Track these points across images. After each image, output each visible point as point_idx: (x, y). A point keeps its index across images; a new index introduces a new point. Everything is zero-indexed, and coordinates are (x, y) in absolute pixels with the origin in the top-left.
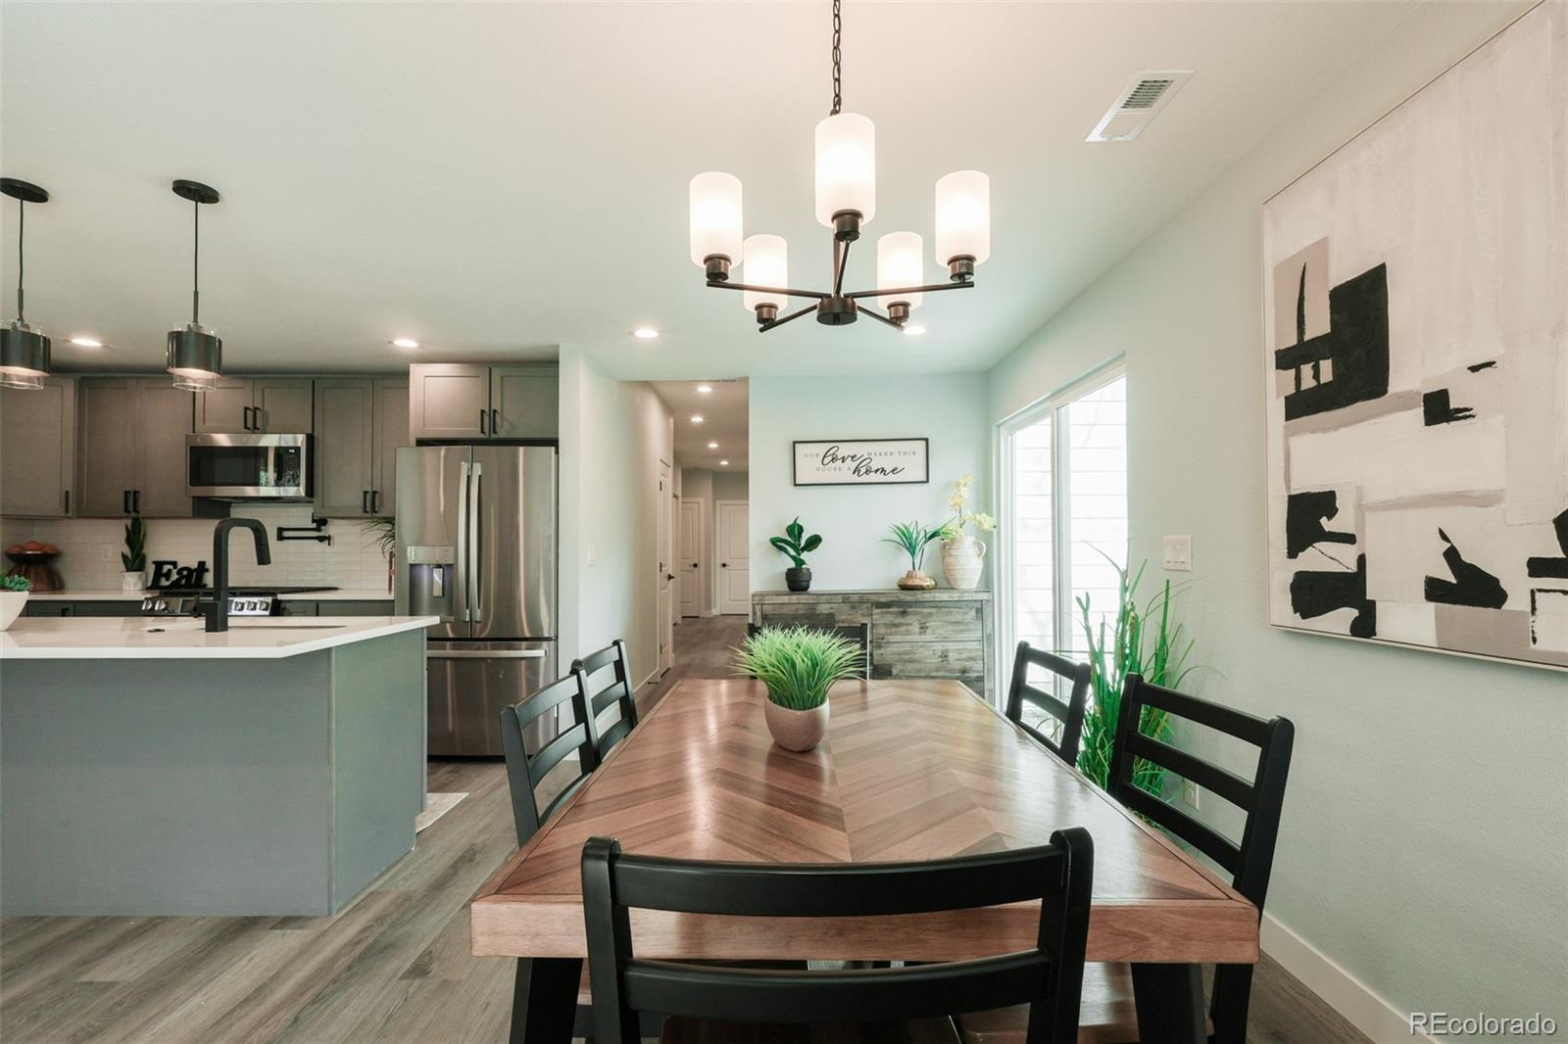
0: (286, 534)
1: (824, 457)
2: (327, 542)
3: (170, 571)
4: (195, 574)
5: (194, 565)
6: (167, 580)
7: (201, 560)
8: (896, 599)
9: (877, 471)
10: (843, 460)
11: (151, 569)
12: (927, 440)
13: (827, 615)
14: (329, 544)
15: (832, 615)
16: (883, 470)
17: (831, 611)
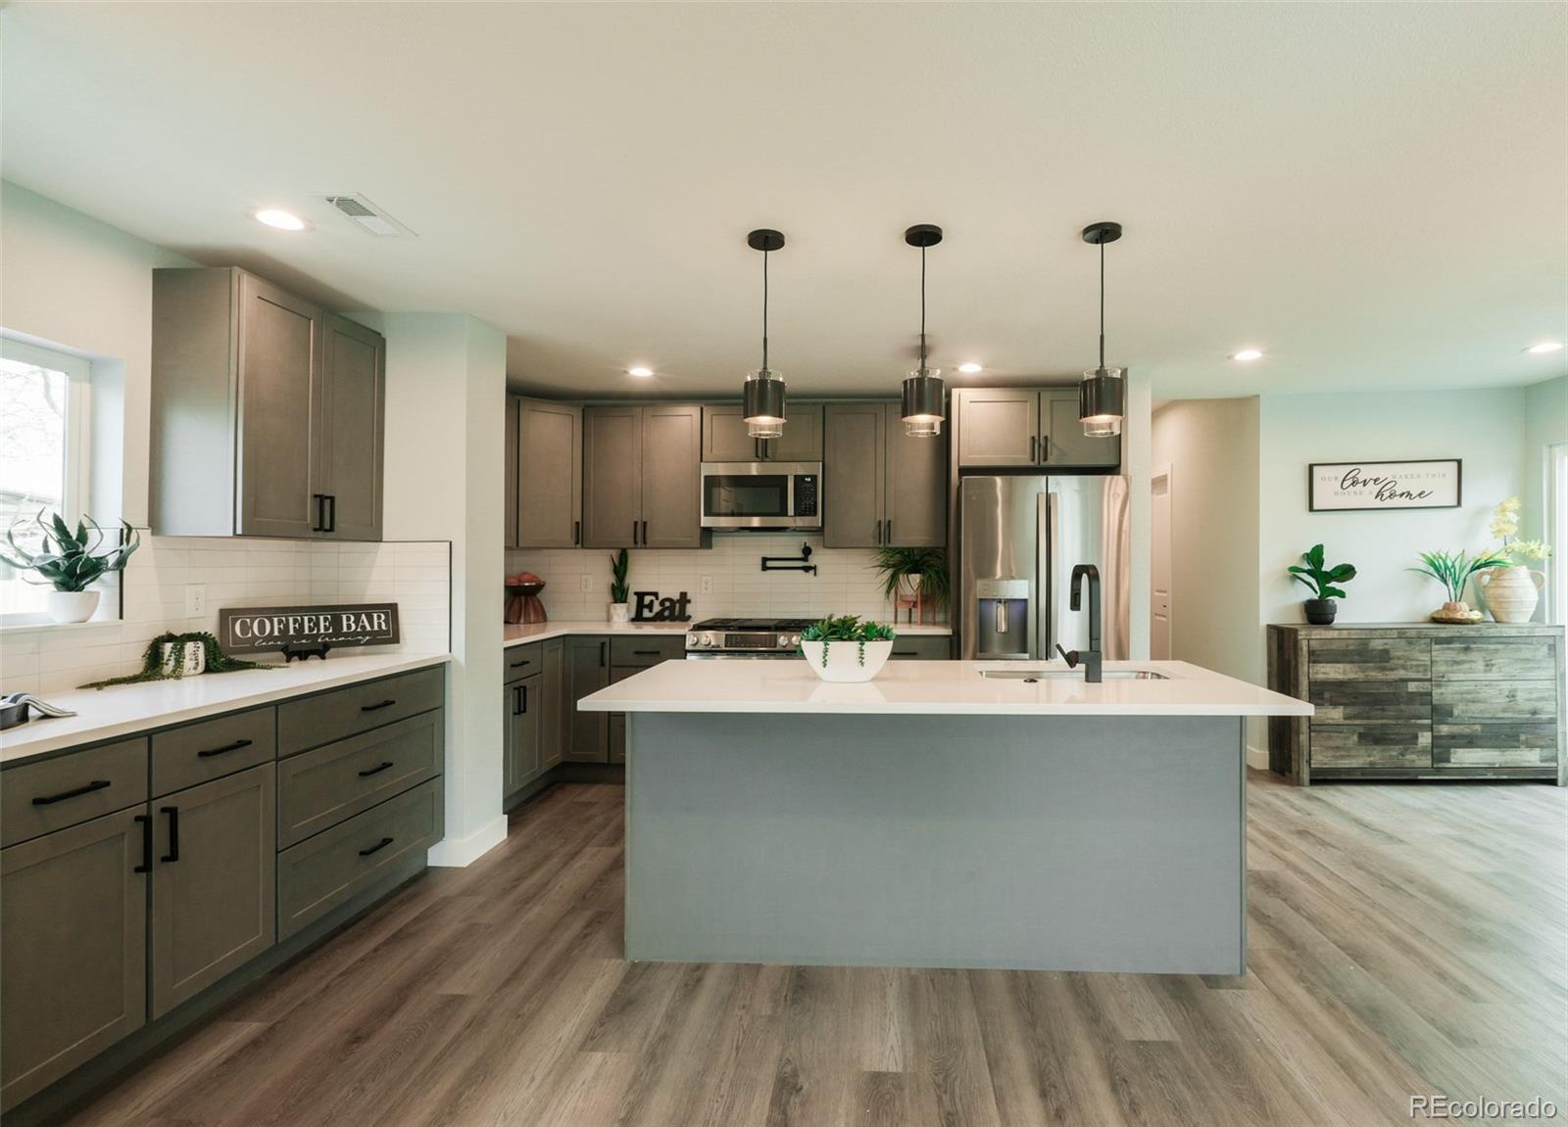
0: (769, 564)
1: (1344, 480)
2: (812, 572)
3: (652, 601)
4: (677, 605)
5: (676, 597)
6: (651, 611)
7: (683, 591)
8: (1458, 634)
9: (1402, 495)
10: (1365, 483)
11: (633, 600)
12: (1459, 462)
13: (1381, 651)
14: (815, 574)
15: (1386, 652)
16: (1409, 494)
17: (1387, 647)
